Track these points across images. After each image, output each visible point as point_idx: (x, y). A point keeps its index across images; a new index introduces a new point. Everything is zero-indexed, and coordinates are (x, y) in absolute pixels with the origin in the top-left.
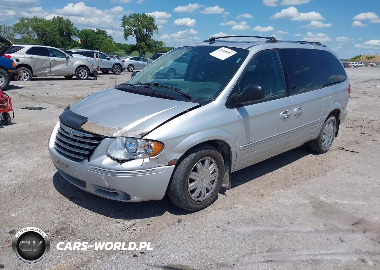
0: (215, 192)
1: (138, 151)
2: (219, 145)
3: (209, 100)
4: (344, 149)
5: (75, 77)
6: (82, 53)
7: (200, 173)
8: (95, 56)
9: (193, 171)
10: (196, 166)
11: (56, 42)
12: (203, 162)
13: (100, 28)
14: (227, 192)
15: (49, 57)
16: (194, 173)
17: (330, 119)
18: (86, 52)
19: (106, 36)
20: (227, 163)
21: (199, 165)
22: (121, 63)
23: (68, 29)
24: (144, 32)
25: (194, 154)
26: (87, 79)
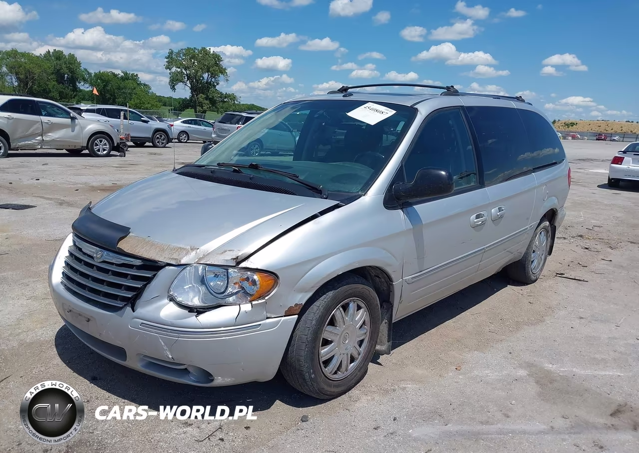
0: (365, 362)
1: (230, 290)
2: (370, 275)
3: (354, 194)
4: (563, 276)
5: (87, 151)
6: (98, 111)
7: (340, 329)
8: (122, 117)
9: (328, 325)
10: (333, 314)
11: (50, 91)
12: (345, 308)
13: (129, 71)
14: (382, 359)
15: (41, 117)
16: (330, 328)
17: (542, 225)
18: (106, 109)
19: (138, 84)
20: (385, 306)
21: (338, 312)
22: (167, 129)
23: (72, 71)
24: (203, 78)
25: (330, 294)
26: (108, 155)
